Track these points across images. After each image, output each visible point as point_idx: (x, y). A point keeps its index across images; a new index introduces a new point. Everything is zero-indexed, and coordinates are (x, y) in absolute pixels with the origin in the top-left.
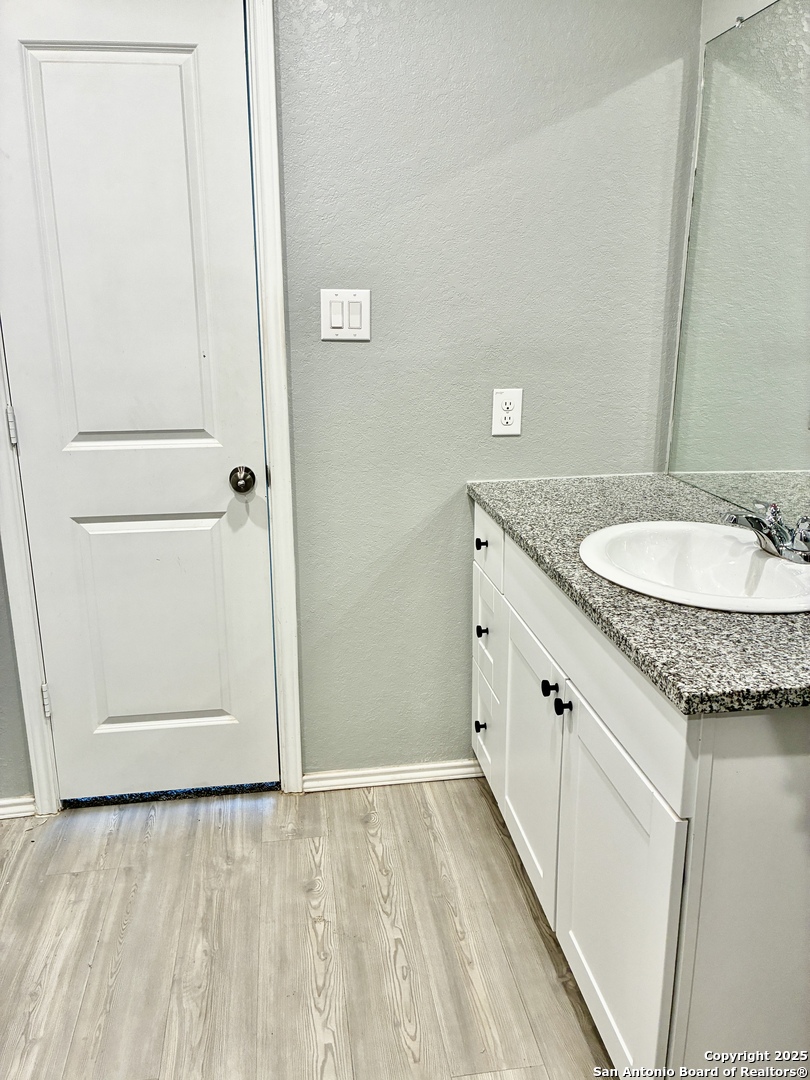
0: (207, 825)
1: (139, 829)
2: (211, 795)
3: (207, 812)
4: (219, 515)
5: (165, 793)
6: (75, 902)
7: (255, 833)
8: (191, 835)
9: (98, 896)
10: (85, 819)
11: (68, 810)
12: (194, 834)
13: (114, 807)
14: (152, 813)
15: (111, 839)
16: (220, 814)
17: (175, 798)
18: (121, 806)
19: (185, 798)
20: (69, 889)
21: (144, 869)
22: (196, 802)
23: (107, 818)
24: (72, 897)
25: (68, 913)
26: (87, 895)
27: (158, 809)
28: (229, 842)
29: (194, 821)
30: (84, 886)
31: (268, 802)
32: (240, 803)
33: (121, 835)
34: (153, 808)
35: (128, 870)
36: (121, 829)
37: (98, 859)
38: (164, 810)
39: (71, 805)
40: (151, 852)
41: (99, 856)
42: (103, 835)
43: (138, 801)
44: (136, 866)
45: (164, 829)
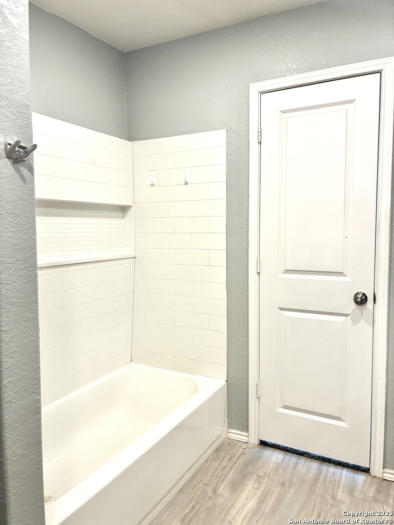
0: (326, 477)
1: (292, 467)
2: (331, 463)
3: (327, 471)
4: (347, 315)
5: (307, 453)
6: (256, 489)
7: (351, 490)
8: (316, 479)
9: (267, 490)
10: (268, 453)
11: (262, 446)
12: (318, 479)
13: (282, 451)
14: (300, 461)
15: (278, 466)
16: (334, 474)
17: (312, 458)
18: (286, 452)
19: (317, 459)
20: (255, 481)
21: (290, 487)
22: (322, 464)
23: (278, 456)
24: (256, 486)
25: (252, 492)
26: (262, 488)
27: (303, 460)
28: (336, 489)
29: (320, 472)
30: (262, 483)
31: (361, 477)
32: (345, 473)
33: (283, 466)
34: (300, 459)
35: (283, 484)
36: (284, 463)
37: (270, 473)
38: (305, 461)
39: (263, 444)
40: (295, 479)
41: (271, 471)
42: (275, 463)
43: (293, 453)
44: (287, 483)
45: (303, 471)
